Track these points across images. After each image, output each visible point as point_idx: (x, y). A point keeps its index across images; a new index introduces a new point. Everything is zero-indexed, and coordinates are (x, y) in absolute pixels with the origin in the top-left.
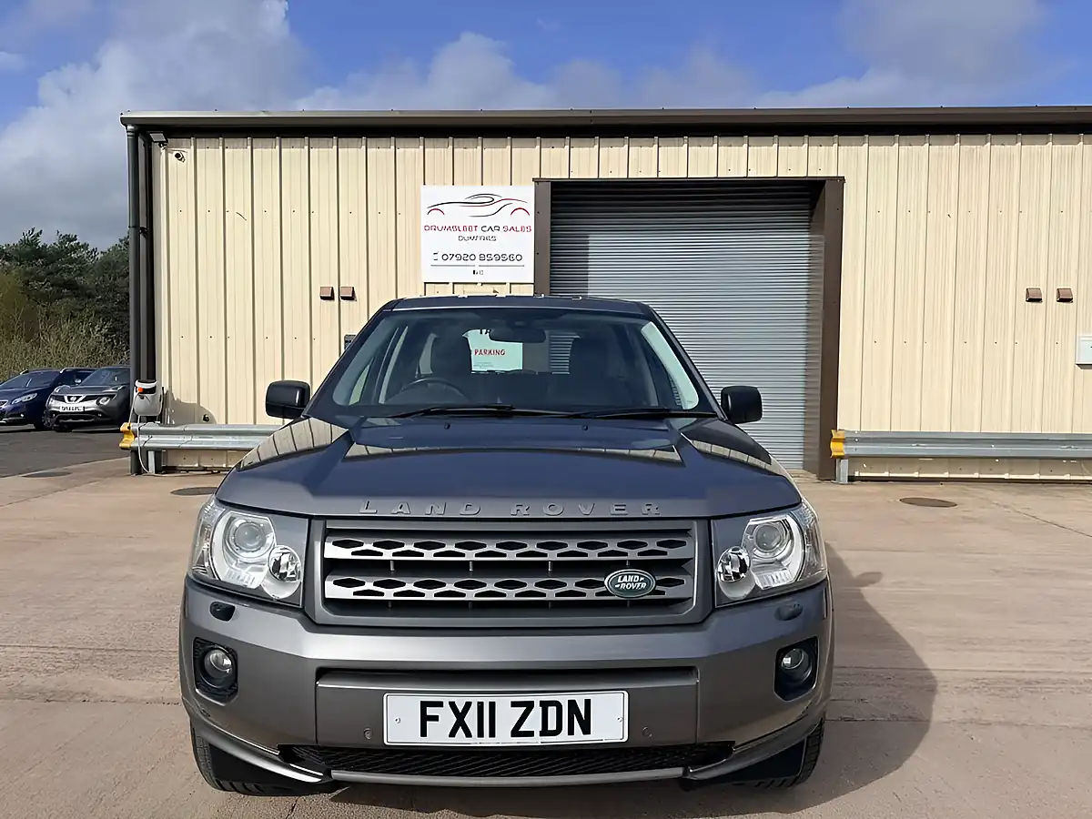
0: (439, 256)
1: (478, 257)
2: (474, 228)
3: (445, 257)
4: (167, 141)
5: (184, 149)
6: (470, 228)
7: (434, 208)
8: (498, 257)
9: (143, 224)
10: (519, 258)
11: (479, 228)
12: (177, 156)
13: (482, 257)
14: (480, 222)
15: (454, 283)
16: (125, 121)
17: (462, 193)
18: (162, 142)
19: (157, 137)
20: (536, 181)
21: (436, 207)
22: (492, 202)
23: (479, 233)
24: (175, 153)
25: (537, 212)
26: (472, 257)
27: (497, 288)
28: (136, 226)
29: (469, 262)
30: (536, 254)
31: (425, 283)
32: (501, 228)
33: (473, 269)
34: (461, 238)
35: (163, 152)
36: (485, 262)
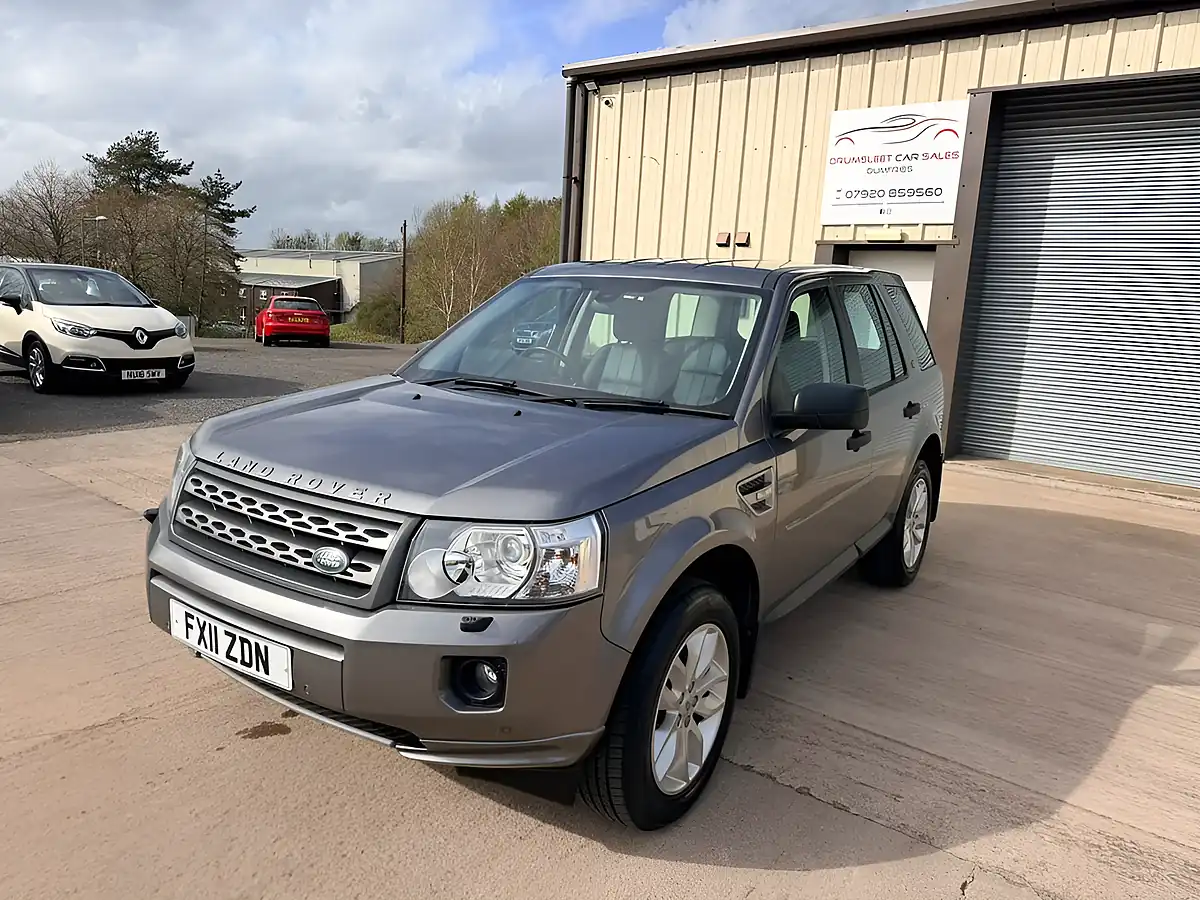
0: (843, 193)
1: (887, 194)
2: (887, 158)
3: (849, 195)
4: (599, 89)
5: (614, 95)
6: (882, 159)
7: (843, 137)
8: (913, 192)
9: (576, 174)
10: (938, 192)
11: (893, 158)
12: (607, 103)
13: (893, 193)
14: (894, 150)
15: (856, 225)
16: (565, 74)
17: (878, 115)
18: (595, 91)
19: (591, 85)
20: (972, 92)
21: (846, 136)
22: (914, 124)
23: (893, 163)
24: (605, 100)
25: (969, 133)
26: (881, 193)
27: (906, 230)
28: (568, 177)
29: (877, 200)
30: (962, 186)
31: (824, 226)
32: (920, 155)
33: (879, 207)
34: (870, 171)
35: (597, 99)
36: (897, 199)
